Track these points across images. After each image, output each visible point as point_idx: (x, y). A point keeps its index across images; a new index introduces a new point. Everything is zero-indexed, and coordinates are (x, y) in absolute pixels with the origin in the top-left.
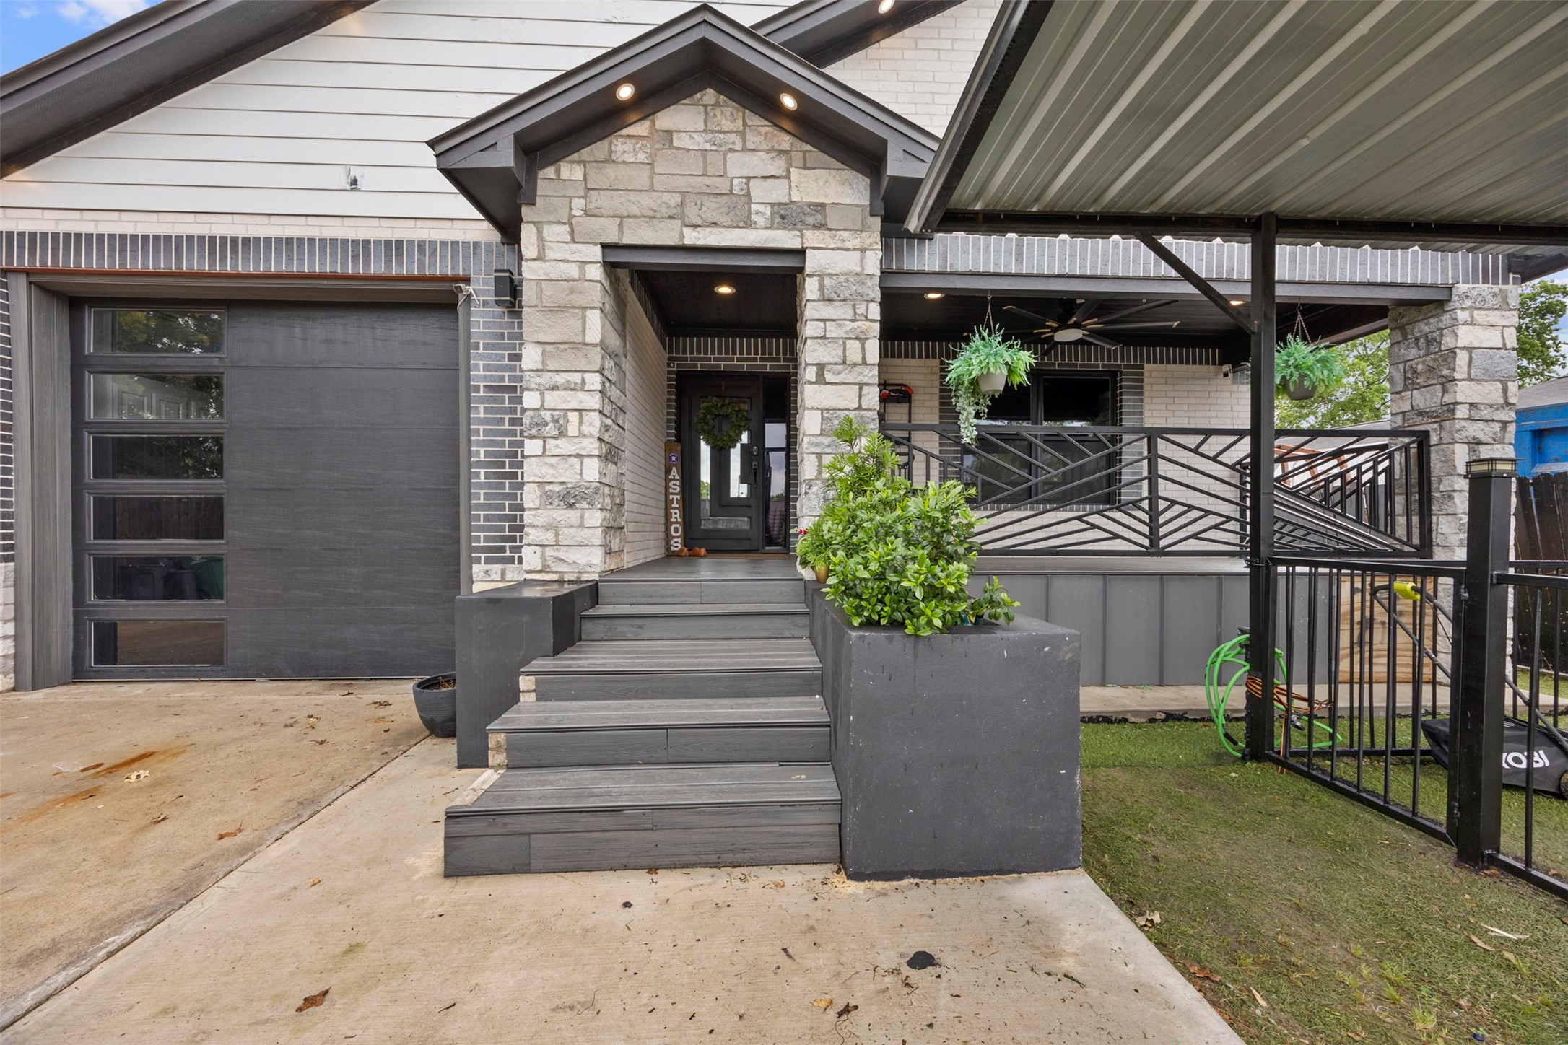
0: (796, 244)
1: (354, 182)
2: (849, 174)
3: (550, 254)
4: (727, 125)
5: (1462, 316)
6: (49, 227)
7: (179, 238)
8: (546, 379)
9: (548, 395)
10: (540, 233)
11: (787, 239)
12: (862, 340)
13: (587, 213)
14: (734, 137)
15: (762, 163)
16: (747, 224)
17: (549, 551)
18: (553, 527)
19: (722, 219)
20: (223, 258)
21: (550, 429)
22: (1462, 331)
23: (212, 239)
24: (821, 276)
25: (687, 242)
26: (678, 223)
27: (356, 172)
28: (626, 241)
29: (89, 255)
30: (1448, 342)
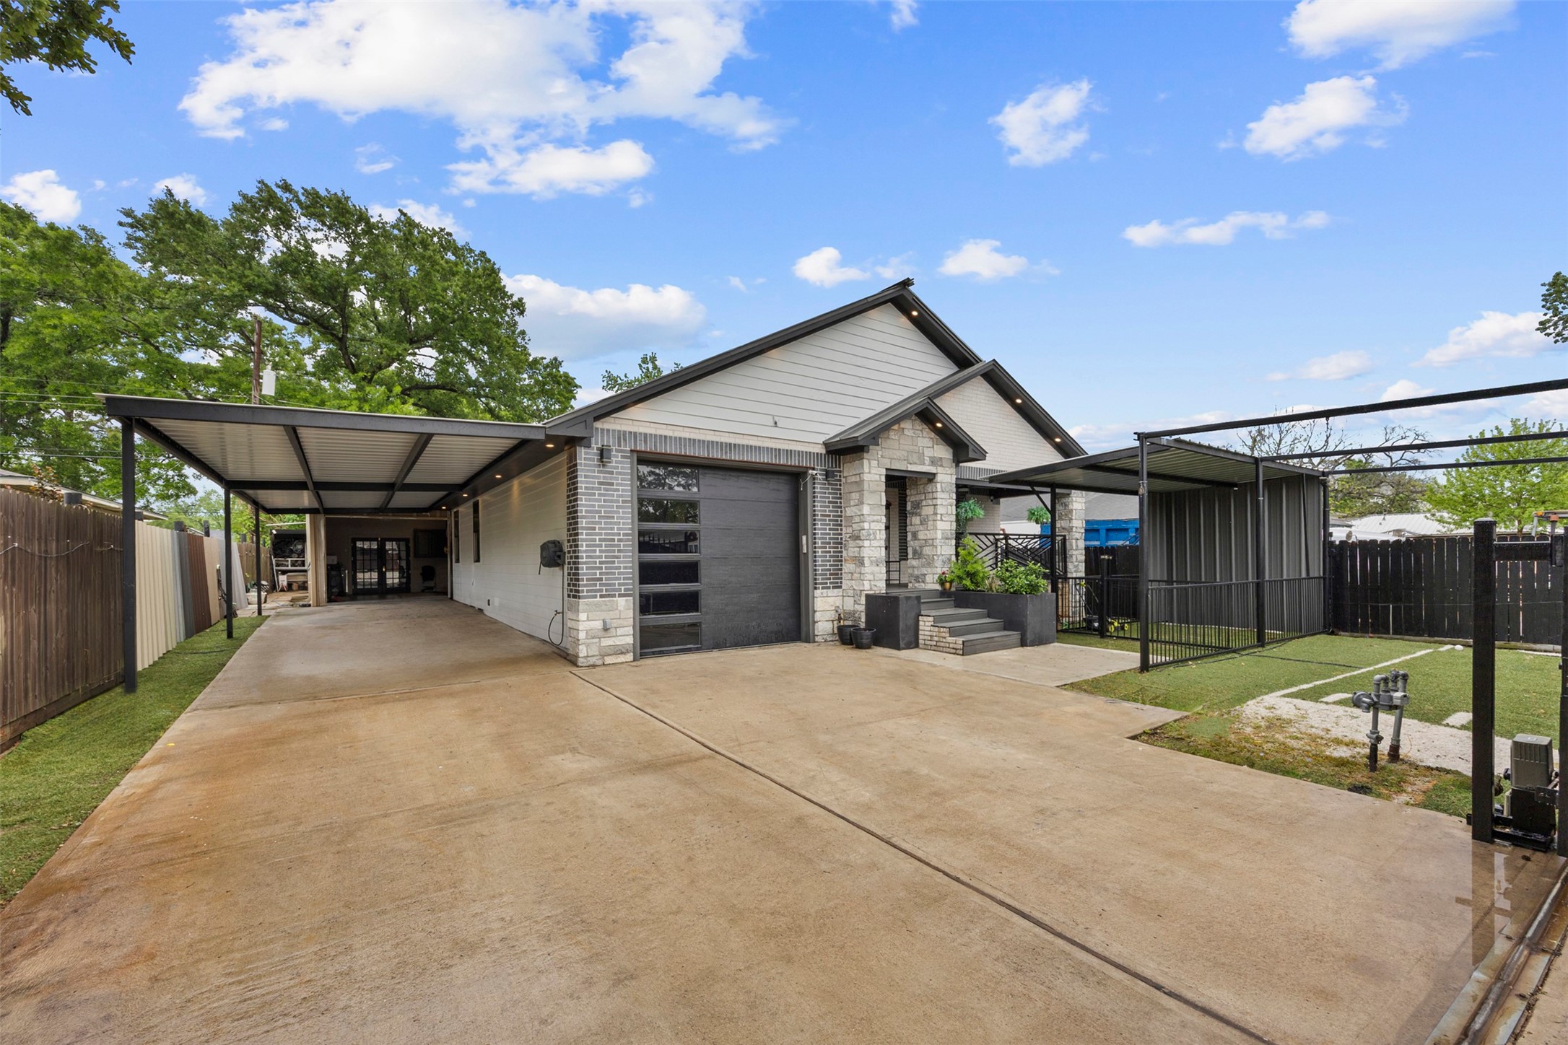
0: (935, 472)
1: (776, 423)
2: (948, 447)
3: (873, 471)
4: (918, 427)
5: (1074, 499)
6: (653, 432)
7: (708, 442)
8: (871, 518)
9: (872, 524)
10: (870, 463)
11: (932, 469)
12: (951, 506)
13: (882, 456)
14: (919, 432)
15: (927, 442)
16: (924, 464)
17: (872, 583)
18: (873, 574)
19: (917, 462)
20: (726, 453)
21: (872, 537)
22: (1074, 504)
23: (722, 443)
24: (941, 483)
25: (909, 469)
26: (906, 462)
27: (776, 419)
28: (893, 468)
29: (671, 446)
30: (1071, 507)
